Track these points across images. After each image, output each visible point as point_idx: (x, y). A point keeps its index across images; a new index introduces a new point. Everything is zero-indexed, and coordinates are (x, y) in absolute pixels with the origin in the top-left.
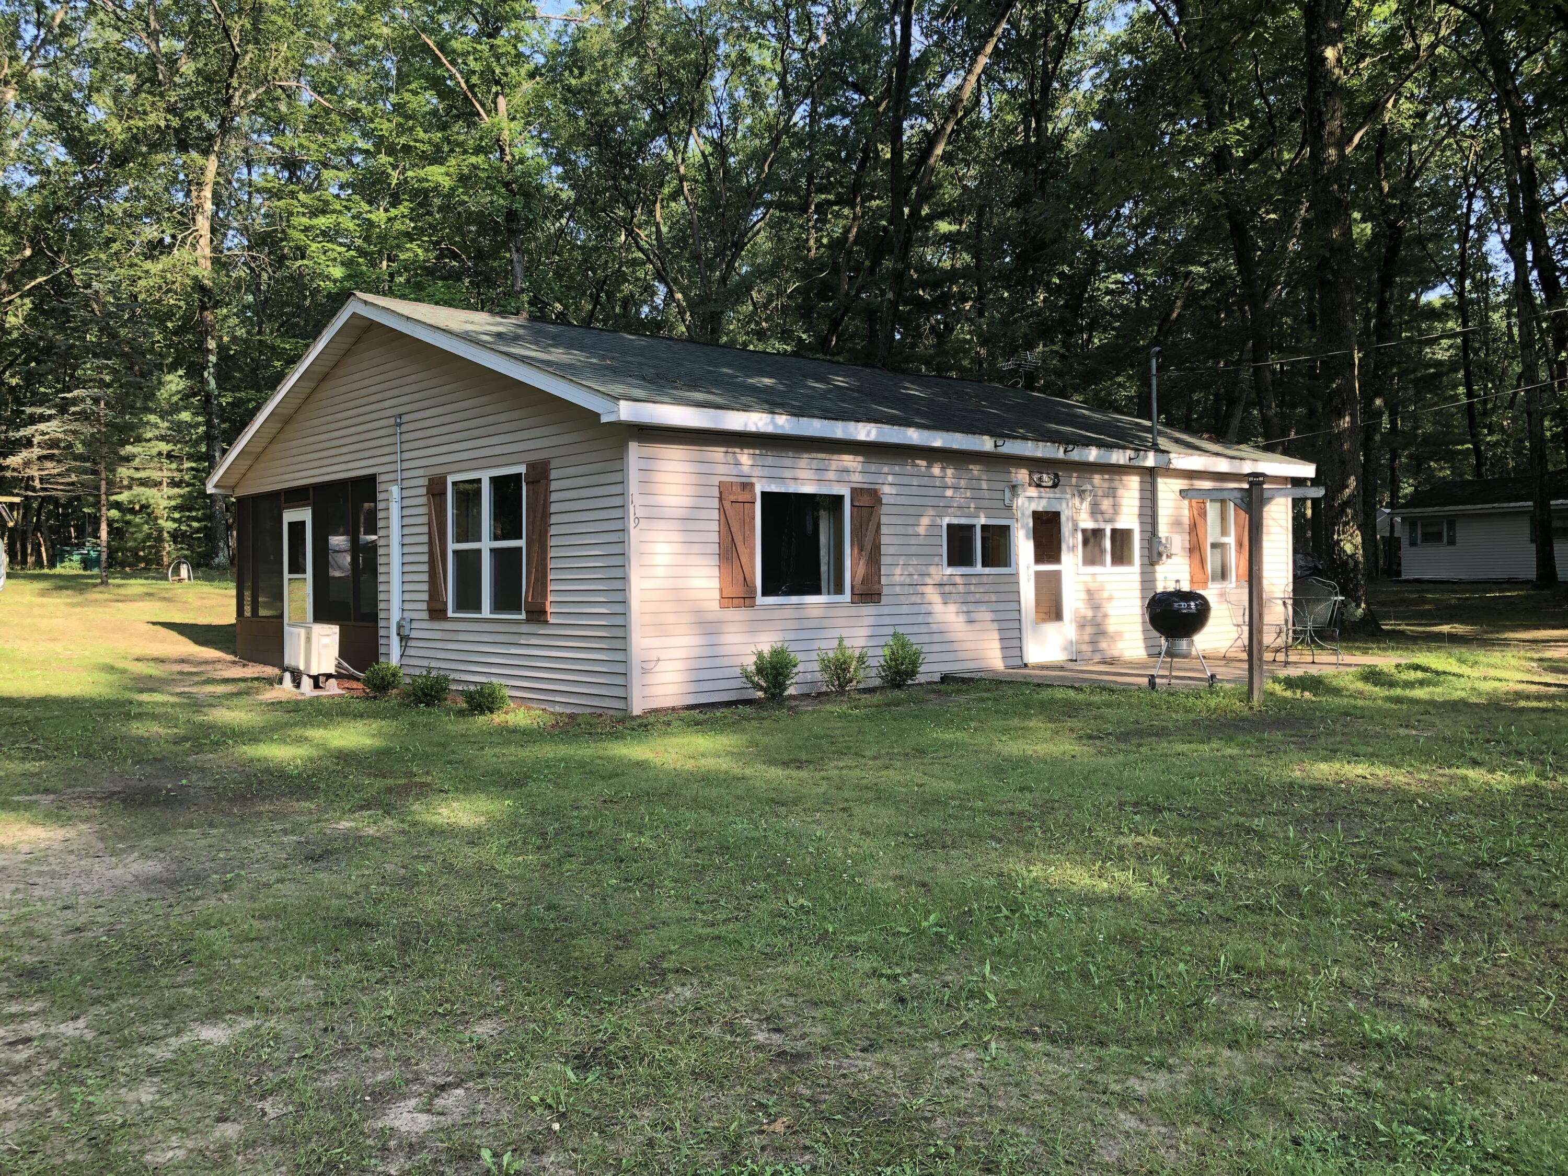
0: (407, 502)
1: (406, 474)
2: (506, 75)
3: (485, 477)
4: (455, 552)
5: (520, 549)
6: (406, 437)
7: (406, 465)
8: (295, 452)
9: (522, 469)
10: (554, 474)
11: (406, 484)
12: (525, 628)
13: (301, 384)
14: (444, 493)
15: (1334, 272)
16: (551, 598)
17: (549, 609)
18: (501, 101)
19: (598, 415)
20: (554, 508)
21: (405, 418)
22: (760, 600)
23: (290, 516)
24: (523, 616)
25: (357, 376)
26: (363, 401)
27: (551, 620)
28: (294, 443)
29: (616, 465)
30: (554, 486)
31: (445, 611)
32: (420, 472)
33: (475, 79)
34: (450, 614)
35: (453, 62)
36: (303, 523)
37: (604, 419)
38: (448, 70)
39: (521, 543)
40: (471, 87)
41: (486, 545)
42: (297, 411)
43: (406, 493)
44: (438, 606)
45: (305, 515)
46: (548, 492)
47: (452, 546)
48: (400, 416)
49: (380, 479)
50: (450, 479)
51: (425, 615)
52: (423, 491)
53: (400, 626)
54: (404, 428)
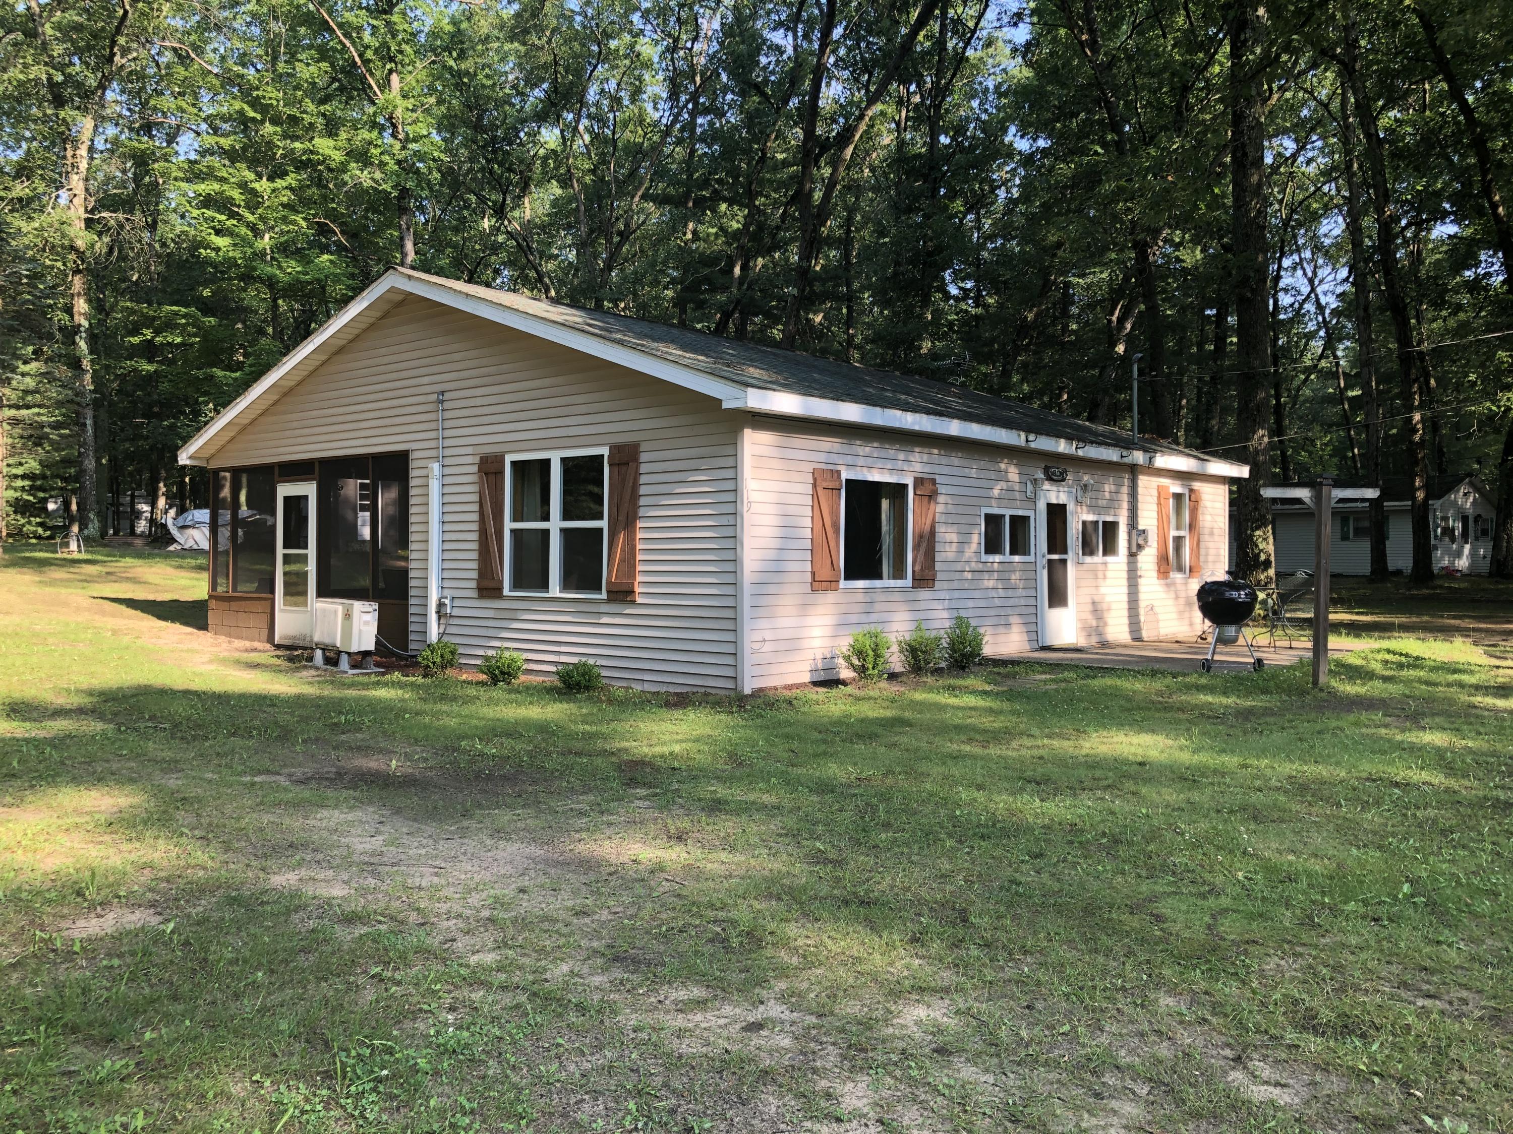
0: (447, 480)
1: (448, 452)
2: (401, 52)
3: (555, 459)
4: (513, 531)
5: (601, 530)
6: (448, 415)
7: (447, 443)
8: (295, 424)
9: (605, 451)
10: (643, 457)
11: (447, 461)
12: (605, 608)
13: (314, 356)
14: (501, 472)
15: (1253, 291)
16: (639, 578)
17: (638, 589)
18: (395, 78)
19: (720, 401)
20: (643, 490)
21: (447, 396)
22: (843, 584)
23: (284, 490)
24: (604, 595)
25: (383, 351)
26: (394, 376)
27: (639, 600)
28: (295, 416)
29: (729, 450)
30: (643, 468)
31: (500, 589)
32: (469, 450)
33: (369, 54)
34: (506, 592)
35: (347, 35)
36: (306, 498)
37: (725, 406)
38: (341, 42)
39: (603, 524)
40: (366, 62)
41: (555, 524)
42: (300, 383)
43: (447, 471)
44: (491, 584)
45: (309, 489)
46: (637, 474)
47: (509, 525)
48: (443, 393)
49: (412, 456)
50: (508, 459)
51: (474, 594)
52: (475, 469)
53: (441, 605)
54: (447, 405)
